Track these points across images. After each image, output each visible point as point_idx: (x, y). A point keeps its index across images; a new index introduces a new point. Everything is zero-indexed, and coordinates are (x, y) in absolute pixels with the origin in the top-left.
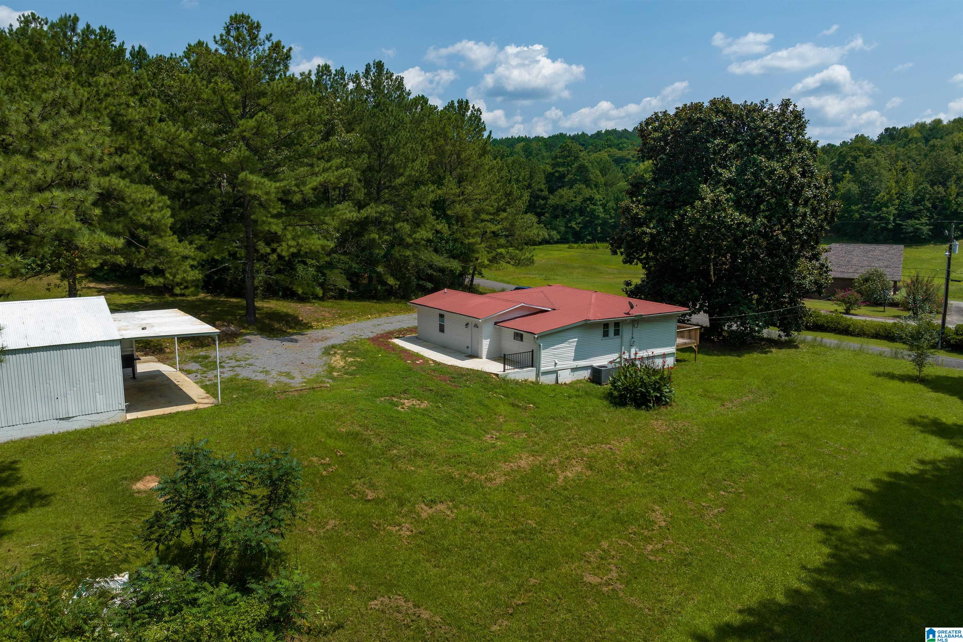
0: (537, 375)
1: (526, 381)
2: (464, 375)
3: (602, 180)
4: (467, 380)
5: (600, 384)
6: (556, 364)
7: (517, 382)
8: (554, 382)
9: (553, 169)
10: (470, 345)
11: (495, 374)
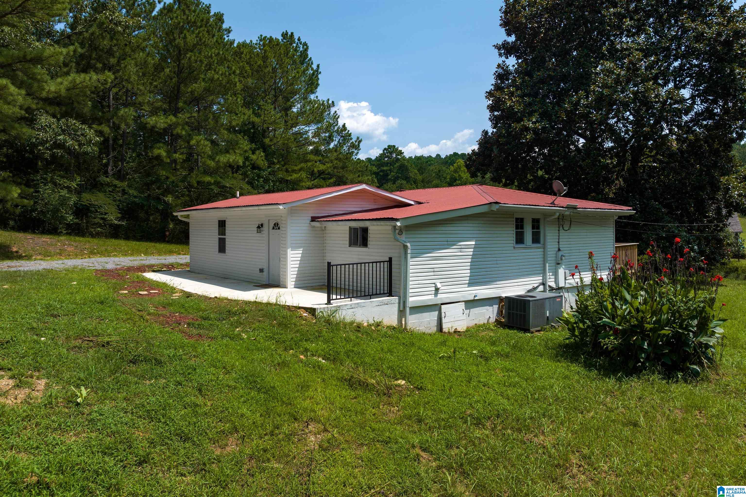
0: (402, 313)
1: (378, 325)
2: (235, 314)
3: (420, 177)
4: (239, 323)
5: (526, 330)
6: (437, 290)
7: (359, 327)
8: (434, 329)
9: (378, 169)
10: (265, 267)
11: (306, 309)
